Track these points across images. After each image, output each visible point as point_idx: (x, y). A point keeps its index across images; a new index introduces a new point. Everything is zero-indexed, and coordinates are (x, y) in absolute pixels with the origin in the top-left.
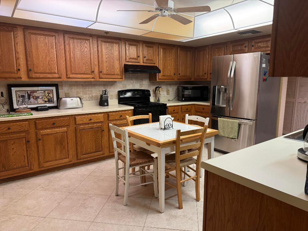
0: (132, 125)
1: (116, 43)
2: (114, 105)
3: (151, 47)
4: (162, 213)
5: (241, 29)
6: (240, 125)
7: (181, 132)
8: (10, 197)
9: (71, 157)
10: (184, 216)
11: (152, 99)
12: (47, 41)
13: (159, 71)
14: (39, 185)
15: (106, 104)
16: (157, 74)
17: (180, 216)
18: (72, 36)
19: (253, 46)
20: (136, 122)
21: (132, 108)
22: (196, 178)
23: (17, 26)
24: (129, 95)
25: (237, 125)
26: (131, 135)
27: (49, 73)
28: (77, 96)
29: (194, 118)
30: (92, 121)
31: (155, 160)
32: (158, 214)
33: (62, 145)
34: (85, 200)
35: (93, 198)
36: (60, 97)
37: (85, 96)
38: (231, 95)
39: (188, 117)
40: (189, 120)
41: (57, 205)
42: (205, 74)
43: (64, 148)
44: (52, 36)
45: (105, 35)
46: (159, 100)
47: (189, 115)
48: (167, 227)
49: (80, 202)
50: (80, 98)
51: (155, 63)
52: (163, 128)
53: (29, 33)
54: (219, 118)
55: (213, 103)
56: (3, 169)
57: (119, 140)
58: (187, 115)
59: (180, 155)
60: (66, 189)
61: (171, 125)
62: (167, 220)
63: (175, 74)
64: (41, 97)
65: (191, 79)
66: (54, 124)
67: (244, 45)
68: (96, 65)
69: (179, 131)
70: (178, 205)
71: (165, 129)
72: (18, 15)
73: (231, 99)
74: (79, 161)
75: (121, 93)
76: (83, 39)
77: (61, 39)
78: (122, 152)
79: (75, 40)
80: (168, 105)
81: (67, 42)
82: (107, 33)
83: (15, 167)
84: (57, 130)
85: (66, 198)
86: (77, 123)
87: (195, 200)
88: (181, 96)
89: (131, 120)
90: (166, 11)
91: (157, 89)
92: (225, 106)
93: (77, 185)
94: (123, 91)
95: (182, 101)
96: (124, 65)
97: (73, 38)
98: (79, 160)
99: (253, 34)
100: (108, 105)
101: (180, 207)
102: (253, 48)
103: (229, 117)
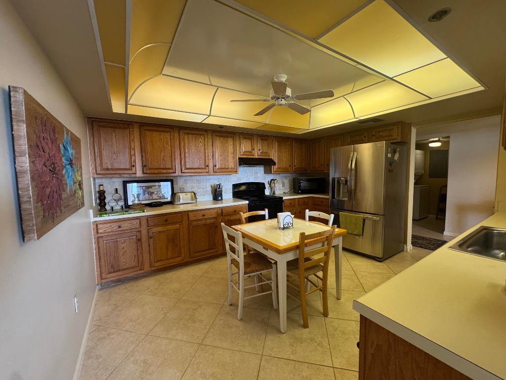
0: (246, 223)
1: (231, 137)
2: (228, 200)
3: (264, 140)
4: (283, 334)
5: (362, 118)
6: (364, 220)
7: (306, 234)
8: (114, 303)
9: (183, 256)
10: (312, 340)
11: (267, 192)
12: (162, 137)
13: (274, 164)
14: (148, 289)
15: (220, 198)
16: (272, 167)
17: (307, 339)
18: (186, 131)
19: (373, 136)
20: (251, 220)
21: (247, 202)
22: (323, 288)
23: (134, 123)
24: (243, 188)
25: (362, 221)
26: (244, 236)
27: (164, 169)
28: (192, 191)
29: (315, 214)
30: (205, 217)
31: (274, 266)
32: (279, 335)
33: (174, 242)
34: (194, 309)
35: (203, 307)
36: (175, 192)
37: (199, 190)
38: (353, 187)
39: (308, 213)
40: (309, 217)
41: (163, 316)
42: (322, 165)
43: (176, 246)
44: (168, 132)
45: (220, 129)
46: (274, 193)
47: (309, 211)
48: (292, 357)
49: (189, 313)
50: (194, 193)
51: (270, 156)
52: (282, 227)
53: (145, 129)
54: (340, 212)
55: (333, 197)
56: (112, 270)
57: (232, 243)
58: (307, 211)
59: (305, 262)
60: (175, 294)
61: (290, 224)
62: (292, 345)
63: (290, 166)
64: (155, 193)
65: (306, 171)
66: (166, 221)
67: (364, 135)
68: (210, 159)
69: (302, 235)
70: (302, 322)
71: (284, 228)
72: (132, 111)
73: (353, 192)
74: (192, 260)
75: (235, 186)
76: (198, 134)
77: (176, 135)
78: (235, 257)
79: (190, 136)
80: (284, 198)
81: (182, 138)
82: (221, 127)
83: (125, 267)
84: (170, 227)
85: (174, 306)
86: (190, 219)
87: (322, 313)
88: (297, 188)
89: (246, 216)
90: (283, 100)
91: (273, 181)
92: (346, 199)
93: (187, 289)
94: (237, 184)
95: (299, 194)
96: (239, 158)
97: (188, 134)
98: (192, 258)
99: (374, 123)
100: (222, 199)
101: (305, 326)
102: (374, 138)
103: (352, 211)
